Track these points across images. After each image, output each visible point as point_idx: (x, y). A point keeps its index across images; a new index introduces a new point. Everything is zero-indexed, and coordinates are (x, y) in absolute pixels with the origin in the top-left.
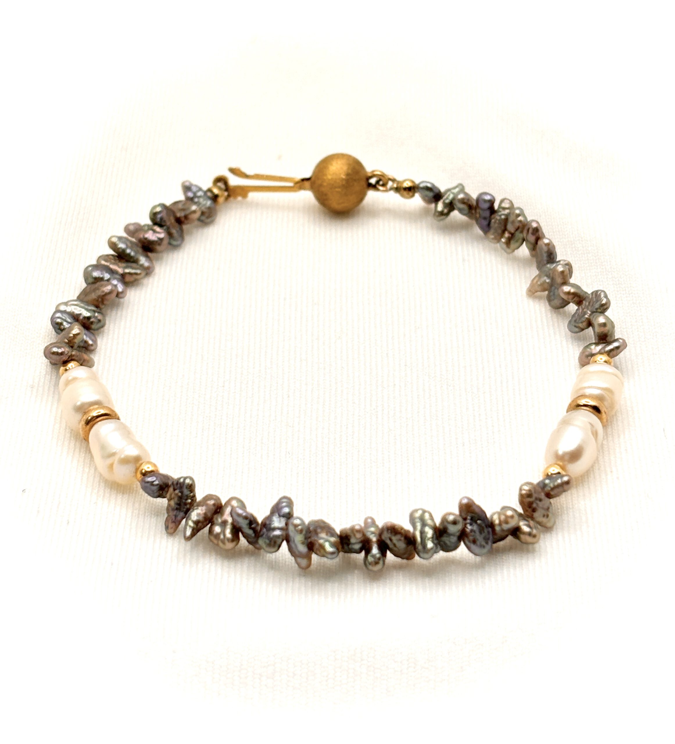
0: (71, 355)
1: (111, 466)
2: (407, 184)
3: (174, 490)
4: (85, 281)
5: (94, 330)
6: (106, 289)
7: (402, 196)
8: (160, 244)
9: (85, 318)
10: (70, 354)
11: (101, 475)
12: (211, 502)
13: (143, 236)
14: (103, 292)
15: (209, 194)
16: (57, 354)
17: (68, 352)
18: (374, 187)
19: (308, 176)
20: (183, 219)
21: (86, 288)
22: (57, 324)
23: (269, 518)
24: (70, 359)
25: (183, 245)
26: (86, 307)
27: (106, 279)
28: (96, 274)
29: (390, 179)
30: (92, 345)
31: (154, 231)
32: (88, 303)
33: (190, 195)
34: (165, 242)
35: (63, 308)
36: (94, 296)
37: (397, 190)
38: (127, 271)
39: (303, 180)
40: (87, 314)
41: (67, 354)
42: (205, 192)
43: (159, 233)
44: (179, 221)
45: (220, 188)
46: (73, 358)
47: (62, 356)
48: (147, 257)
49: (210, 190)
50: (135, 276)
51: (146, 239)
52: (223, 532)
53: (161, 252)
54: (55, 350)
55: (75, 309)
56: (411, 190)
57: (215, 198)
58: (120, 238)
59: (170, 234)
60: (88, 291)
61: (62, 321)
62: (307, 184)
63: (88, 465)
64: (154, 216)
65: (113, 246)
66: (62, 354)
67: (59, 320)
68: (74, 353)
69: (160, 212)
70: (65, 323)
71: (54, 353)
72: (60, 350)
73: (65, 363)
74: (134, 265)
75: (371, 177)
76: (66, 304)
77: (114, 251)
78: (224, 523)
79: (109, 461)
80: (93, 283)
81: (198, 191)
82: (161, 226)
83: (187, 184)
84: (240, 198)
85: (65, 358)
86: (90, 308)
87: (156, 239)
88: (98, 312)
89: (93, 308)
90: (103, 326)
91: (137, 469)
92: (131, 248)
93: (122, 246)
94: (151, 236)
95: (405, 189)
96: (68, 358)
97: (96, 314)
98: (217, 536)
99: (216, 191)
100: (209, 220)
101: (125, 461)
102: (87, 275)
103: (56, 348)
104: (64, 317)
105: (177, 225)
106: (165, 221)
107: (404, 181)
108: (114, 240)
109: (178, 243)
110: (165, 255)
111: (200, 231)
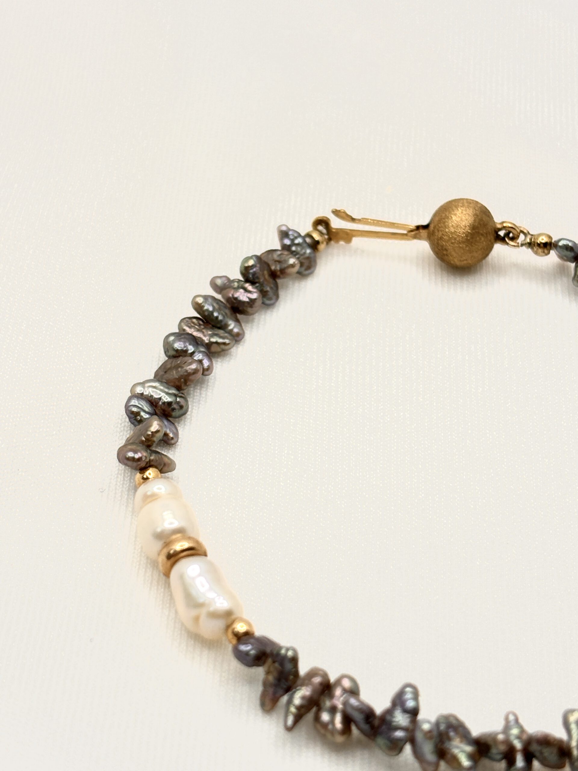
0: (150, 460)
1: (197, 619)
2: (543, 239)
3: (274, 662)
4: (165, 352)
5: (175, 418)
6: (189, 368)
7: (536, 253)
8: (251, 307)
9: (164, 403)
10: (148, 460)
11: (183, 624)
12: (317, 680)
13: (233, 295)
14: (187, 371)
15: (308, 240)
16: (133, 459)
17: (146, 457)
18: (502, 240)
19: (425, 223)
20: (278, 273)
21: (166, 362)
22: (132, 412)
23: (389, 712)
24: (148, 465)
25: (277, 304)
26: (166, 390)
27: (190, 352)
28: (178, 345)
29: (522, 232)
30: (172, 438)
31: (246, 290)
32: (168, 383)
33: (287, 242)
34: (259, 303)
35: (139, 390)
36: (174, 374)
37: (530, 245)
38: (213, 340)
39: (418, 228)
40: (167, 399)
41: (144, 460)
42: (304, 238)
43: (250, 292)
44: (274, 275)
45: (321, 233)
46: (152, 463)
47: (139, 463)
48: (237, 321)
49: (309, 235)
50: (223, 347)
51: (236, 299)
52: (332, 721)
53: (253, 314)
54: (130, 454)
55: (153, 392)
56: (547, 246)
57: (315, 245)
58: (206, 298)
59: (263, 293)
60: (169, 366)
61: (139, 410)
62: (423, 232)
63: (168, 605)
64: (245, 271)
65: (198, 307)
66: (140, 459)
67: (135, 409)
68: (152, 458)
69: (252, 266)
70: (142, 414)
71: (128, 459)
72: (136, 456)
73: (143, 470)
74: (221, 332)
75: (500, 230)
76: (143, 384)
77: (199, 313)
78: (333, 710)
79: (194, 612)
80: (175, 357)
81: (296, 238)
82: (253, 283)
83: (284, 228)
84: (342, 243)
85: (143, 464)
86: (170, 392)
87: (247, 300)
88: (181, 397)
89: (173, 391)
90: (185, 413)
91: (228, 627)
92: (219, 310)
93: (208, 307)
94: (242, 296)
95: (539, 245)
96: (146, 465)
97: (178, 399)
98: (325, 726)
99: (316, 236)
100: (307, 272)
101: (214, 615)
102: (167, 346)
103: (132, 453)
104: (141, 405)
105: (271, 280)
106: (258, 278)
107: (540, 235)
108: (200, 300)
109: (272, 302)
110: (256, 316)
111: (297, 284)
